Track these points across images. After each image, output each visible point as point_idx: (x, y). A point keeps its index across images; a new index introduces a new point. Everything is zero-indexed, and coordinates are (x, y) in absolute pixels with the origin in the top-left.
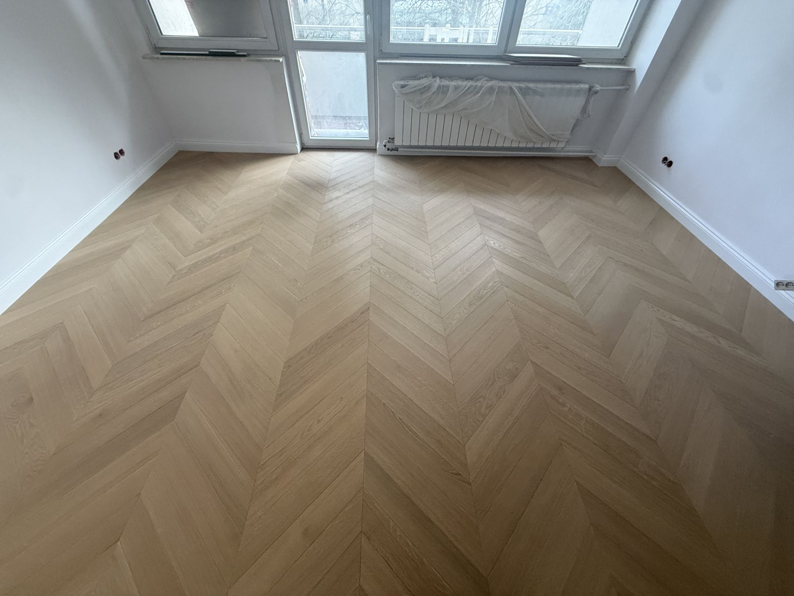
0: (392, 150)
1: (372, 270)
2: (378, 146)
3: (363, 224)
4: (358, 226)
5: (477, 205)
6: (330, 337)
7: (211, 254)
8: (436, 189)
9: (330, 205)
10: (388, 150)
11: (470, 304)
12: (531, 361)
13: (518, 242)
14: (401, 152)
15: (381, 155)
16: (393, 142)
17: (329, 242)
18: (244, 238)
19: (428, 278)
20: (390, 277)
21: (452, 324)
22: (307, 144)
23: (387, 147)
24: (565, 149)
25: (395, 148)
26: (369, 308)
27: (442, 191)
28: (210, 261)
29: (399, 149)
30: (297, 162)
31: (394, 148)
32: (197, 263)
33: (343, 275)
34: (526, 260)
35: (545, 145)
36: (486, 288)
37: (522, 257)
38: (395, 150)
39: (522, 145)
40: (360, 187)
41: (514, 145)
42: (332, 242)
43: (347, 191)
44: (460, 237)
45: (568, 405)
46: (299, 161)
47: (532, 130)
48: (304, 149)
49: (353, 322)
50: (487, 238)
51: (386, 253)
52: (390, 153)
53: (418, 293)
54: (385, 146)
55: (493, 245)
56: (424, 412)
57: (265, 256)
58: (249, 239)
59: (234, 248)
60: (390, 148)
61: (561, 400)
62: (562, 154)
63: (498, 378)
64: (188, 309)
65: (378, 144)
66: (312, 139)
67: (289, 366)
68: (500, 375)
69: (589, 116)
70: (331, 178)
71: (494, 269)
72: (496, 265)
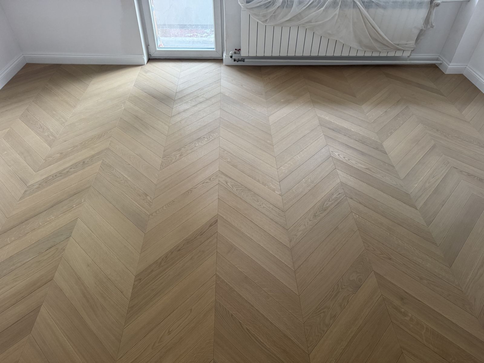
0: (239, 61)
1: (220, 183)
2: (224, 57)
3: (211, 137)
4: (206, 139)
5: (323, 116)
6: (179, 250)
7: (61, 168)
8: (282, 100)
9: (178, 119)
10: (235, 60)
11: (315, 216)
12: (374, 271)
13: (363, 153)
14: (247, 62)
15: (227, 66)
16: (240, 54)
17: (178, 156)
18: (93, 153)
19: (274, 191)
20: (237, 190)
21: (297, 236)
22: (153, 55)
23: (233, 58)
24: (411, 57)
25: (242, 59)
26: (217, 220)
27: (288, 102)
28: (61, 176)
29: (246, 60)
30: (144, 74)
31: (240, 59)
32: (48, 177)
33: (191, 188)
34: (371, 171)
35: (391, 54)
36: (331, 200)
37: (366, 169)
38: (241, 61)
39: (368, 54)
40: (207, 100)
41: (360, 54)
42: (180, 155)
43: (194, 104)
44: (306, 150)
45: (410, 315)
46: (146, 72)
47: (376, 40)
48: (151, 59)
49: (201, 235)
50: (331, 149)
51: (233, 166)
52: (236, 63)
53: (264, 205)
54: (231, 57)
55: (337, 157)
56: (271, 323)
57: (114, 170)
58: (99, 153)
59: (84, 162)
60: (237, 58)
61: (403, 310)
62: (408, 62)
63: (342, 289)
64: (40, 224)
65: (225, 55)
66: (158, 51)
67: (140, 279)
68: (344, 286)
69: (432, 27)
70: (178, 91)
71: (338, 181)
72: (340, 177)
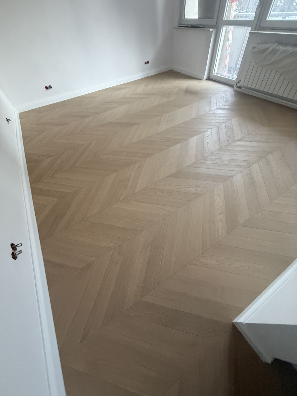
10: (237, 87)
15: (234, 90)
16: (240, 83)
22: (210, 77)
29: (242, 88)
31: (240, 86)
48: (208, 79)
54: (236, 84)
66: (213, 75)
